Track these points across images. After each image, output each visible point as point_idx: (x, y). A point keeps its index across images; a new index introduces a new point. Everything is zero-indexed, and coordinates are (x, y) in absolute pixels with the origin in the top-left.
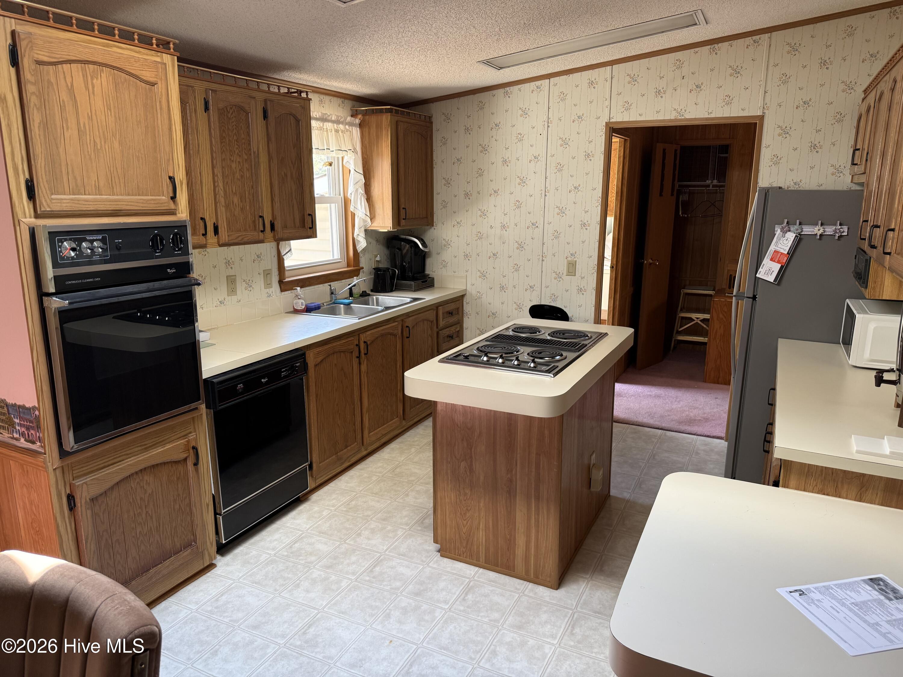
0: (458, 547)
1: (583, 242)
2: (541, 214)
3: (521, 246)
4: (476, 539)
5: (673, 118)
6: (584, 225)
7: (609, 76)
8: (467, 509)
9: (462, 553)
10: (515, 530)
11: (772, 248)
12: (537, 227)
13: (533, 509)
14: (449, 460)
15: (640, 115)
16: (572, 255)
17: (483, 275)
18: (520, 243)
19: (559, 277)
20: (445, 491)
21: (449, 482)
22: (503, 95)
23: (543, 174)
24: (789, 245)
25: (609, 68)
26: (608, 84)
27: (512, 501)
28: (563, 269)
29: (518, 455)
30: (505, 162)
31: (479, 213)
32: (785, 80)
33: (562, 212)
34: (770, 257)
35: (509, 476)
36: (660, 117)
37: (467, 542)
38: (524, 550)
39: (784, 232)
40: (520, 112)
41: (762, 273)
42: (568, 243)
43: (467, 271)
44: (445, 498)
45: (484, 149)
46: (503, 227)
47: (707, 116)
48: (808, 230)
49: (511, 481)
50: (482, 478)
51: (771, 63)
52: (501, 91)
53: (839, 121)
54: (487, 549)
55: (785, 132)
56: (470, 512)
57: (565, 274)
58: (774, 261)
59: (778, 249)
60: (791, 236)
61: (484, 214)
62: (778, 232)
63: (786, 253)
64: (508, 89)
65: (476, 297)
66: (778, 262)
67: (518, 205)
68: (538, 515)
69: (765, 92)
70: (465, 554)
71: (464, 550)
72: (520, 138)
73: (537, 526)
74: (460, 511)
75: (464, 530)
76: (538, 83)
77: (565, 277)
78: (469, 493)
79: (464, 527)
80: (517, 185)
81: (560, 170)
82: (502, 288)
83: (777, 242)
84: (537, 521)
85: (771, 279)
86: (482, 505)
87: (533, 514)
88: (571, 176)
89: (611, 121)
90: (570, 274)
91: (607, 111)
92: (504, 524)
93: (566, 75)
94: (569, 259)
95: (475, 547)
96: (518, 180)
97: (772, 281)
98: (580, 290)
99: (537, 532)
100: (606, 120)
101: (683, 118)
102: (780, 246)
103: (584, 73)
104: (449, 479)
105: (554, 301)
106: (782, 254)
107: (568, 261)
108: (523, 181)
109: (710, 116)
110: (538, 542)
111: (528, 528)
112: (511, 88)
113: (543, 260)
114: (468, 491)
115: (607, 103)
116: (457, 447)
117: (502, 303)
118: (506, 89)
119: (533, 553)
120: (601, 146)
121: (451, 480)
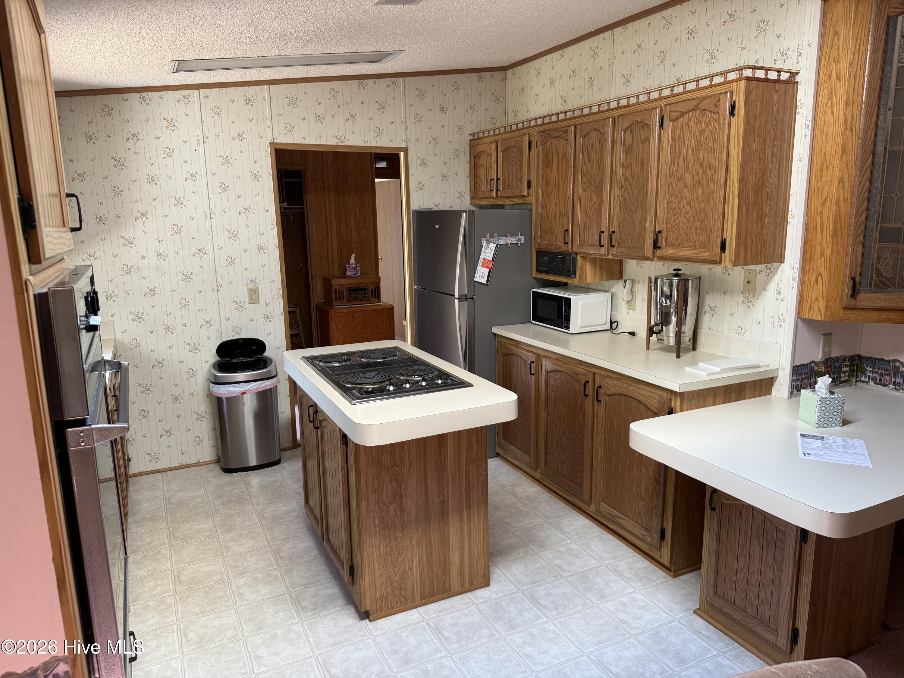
0: (391, 600)
1: (263, 267)
2: (209, 238)
3: (187, 277)
4: (409, 581)
5: (334, 144)
6: (261, 249)
7: (266, 95)
8: (399, 554)
9: (395, 604)
10: (449, 549)
11: (482, 257)
12: (205, 253)
13: (465, 519)
14: (377, 509)
15: (304, 138)
16: (252, 281)
17: (138, 318)
18: (185, 273)
19: (240, 306)
20: (372, 547)
21: (378, 533)
22: (138, 100)
23: (204, 194)
24: (493, 253)
25: (266, 87)
26: (267, 103)
27: (445, 522)
28: (244, 297)
29: (449, 473)
30: (152, 179)
31: (122, 241)
32: (418, 119)
33: (233, 235)
34: (481, 264)
35: (441, 497)
36: (323, 142)
37: (401, 589)
38: (459, 563)
39: (488, 242)
40: (165, 123)
41: (478, 277)
42: (246, 269)
43: (112, 316)
44: (373, 555)
45: (120, 164)
46: (160, 256)
47: (363, 144)
48: (502, 241)
49: (443, 502)
50: (413, 512)
51: (407, 104)
52: (135, 96)
53: (457, 156)
54: (422, 584)
55: (424, 163)
56: (402, 555)
57: (247, 302)
58: (484, 267)
59: (486, 257)
60: (493, 246)
61: (129, 242)
62: (484, 244)
63: (491, 259)
64: (144, 94)
65: (132, 346)
66: (487, 267)
67: (177, 230)
68: (470, 522)
69: (406, 128)
70: (399, 604)
71: (397, 599)
72: (169, 153)
73: (470, 534)
74: (390, 560)
75: (396, 579)
76: (185, 92)
77: (247, 306)
78: (401, 535)
79: (396, 575)
80: (172, 206)
81: (225, 190)
82: (168, 329)
83: (484, 252)
84: (469, 529)
85: (484, 281)
86: (414, 541)
87: (466, 524)
88: (239, 197)
89: (275, 142)
90: (253, 301)
91: (269, 130)
92: (438, 548)
93: (219, 88)
94: (250, 286)
95: (410, 590)
96: (173, 201)
97: (485, 282)
98: (267, 318)
99: (470, 540)
100: (270, 140)
101: (343, 144)
102: (486, 254)
103: (239, 89)
104: (378, 531)
105: (238, 333)
106: (489, 260)
107: (248, 289)
108: (179, 203)
109: (366, 145)
110: (471, 549)
111: (462, 540)
112: (149, 93)
113: (218, 290)
114: (399, 534)
115: (269, 123)
116: (385, 491)
117: (171, 347)
118: (141, 94)
119: (467, 563)
120: (268, 166)
121: (379, 531)
